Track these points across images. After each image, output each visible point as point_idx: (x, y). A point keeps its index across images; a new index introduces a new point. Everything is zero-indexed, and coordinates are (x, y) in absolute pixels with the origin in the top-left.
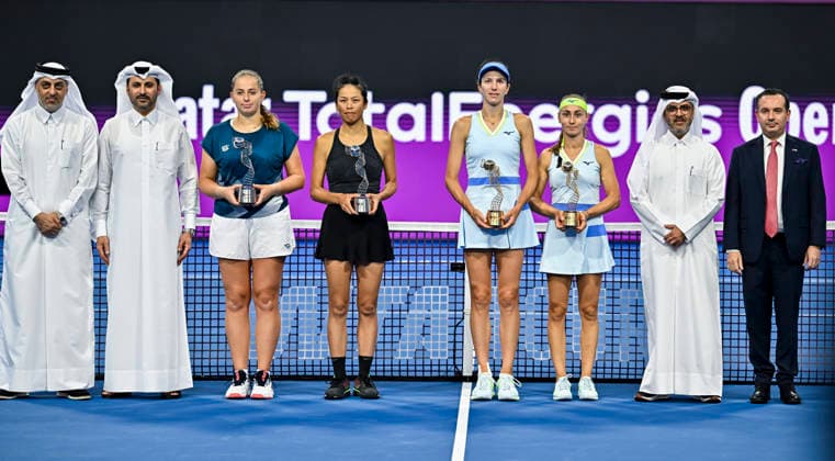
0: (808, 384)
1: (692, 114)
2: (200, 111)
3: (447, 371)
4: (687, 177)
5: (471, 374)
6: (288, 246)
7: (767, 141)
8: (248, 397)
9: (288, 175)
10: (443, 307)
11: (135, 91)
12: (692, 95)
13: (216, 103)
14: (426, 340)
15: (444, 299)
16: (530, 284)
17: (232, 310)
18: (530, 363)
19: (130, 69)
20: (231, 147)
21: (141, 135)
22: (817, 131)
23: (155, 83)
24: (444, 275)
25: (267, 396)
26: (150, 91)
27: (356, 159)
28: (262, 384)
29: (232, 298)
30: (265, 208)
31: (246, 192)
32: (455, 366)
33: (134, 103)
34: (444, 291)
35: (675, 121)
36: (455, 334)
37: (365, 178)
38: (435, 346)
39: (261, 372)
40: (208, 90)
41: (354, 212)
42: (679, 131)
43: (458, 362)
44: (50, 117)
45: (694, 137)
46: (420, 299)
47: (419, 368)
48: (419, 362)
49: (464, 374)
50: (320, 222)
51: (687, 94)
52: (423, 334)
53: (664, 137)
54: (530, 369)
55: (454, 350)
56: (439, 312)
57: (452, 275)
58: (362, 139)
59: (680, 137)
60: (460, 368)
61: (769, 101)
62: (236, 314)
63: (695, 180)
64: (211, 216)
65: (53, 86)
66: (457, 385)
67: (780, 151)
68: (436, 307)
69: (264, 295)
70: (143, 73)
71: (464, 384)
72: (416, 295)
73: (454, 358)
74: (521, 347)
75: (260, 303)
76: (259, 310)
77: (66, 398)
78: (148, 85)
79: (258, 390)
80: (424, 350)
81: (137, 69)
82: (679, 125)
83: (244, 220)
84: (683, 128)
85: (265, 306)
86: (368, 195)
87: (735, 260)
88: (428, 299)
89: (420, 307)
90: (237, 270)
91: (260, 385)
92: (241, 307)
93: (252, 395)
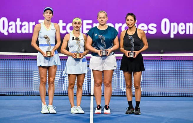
0: (181, 97)
2: (16, 25)
5: (93, 94)
8: (102, 113)
17: (97, 86)
22: (182, 30)
27: (131, 40)
28: (107, 109)
29: (97, 83)
37: (134, 46)
41: (129, 57)
49: (91, 94)
55: (89, 88)
62: (98, 88)
71: (91, 97)
73: (89, 90)
75: (106, 85)
76: (105, 87)
79: (106, 111)
92: (99, 86)
93: (104, 113)
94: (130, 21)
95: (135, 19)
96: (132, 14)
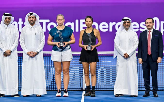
1: (130, 24)
2: (18, 25)
3: (79, 88)
4: (129, 40)
5: (85, 89)
6: (71, 58)
7: (148, 31)
9: (71, 40)
10: (78, 73)
11: (30, 19)
12: (130, 19)
13: (22, 23)
14: (74, 81)
15: (78, 70)
16: (99, 67)
17: (57, 74)
18: (99, 86)
19: (29, 14)
20: (57, 33)
21: (31, 31)
23: (35, 17)
24: (78, 65)
25: (67, 96)
26: (33, 19)
27: (89, 36)
28: (66, 93)
29: (57, 71)
30: (66, 49)
31: (61, 44)
32: (81, 87)
33: (29, 22)
34: (78, 69)
35: (126, 26)
36: (81, 79)
37: (91, 41)
38: (76, 82)
39: (65, 90)
40: (20, 20)
41: (87, 50)
42: (127, 28)
43: (82, 86)
44: (7, 27)
45: (131, 30)
46: (72, 71)
47: (72, 88)
48: (72, 86)
49: (83, 89)
50: (81, 52)
51: (129, 19)
52: (73, 79)
53: (123, 30)
54: (99, 88)
55: (81, 83)
56: (77, 74)
57: (80, 65)
58: (91, 31)
59: (127, 30)
60: (82, 88)
61: (148, 21)
62: (58, 76)
63: (131, 41)
64: (52, 51)
65: (8, 19)
66: (81, 92)
67: (151, 33)
68: (76, 73)
69: (66, 71)
70: (32, 15)
71: (83, 91)
72: (71, 70)
73: (81, 85)
74: (97, 82)
75: (65, 73)
76: (64, 74)
77: (14, 97)
78: (33, 18)
79: (65, 94)
80: (73, 83)
81: (30, 14)
82: (127, 27)
83: (61, 52)
84: (128, 28)
85: (66, 73)
86: (91, 46)
87: (141, 61)
88: (74, 70)
89: (72, 73)
90: (58, 64)
91: (65, 93)
92: (59, 74)
93: (63, 96)
94: (88, 22)
95: (92, 20)
96: (90, 17)
